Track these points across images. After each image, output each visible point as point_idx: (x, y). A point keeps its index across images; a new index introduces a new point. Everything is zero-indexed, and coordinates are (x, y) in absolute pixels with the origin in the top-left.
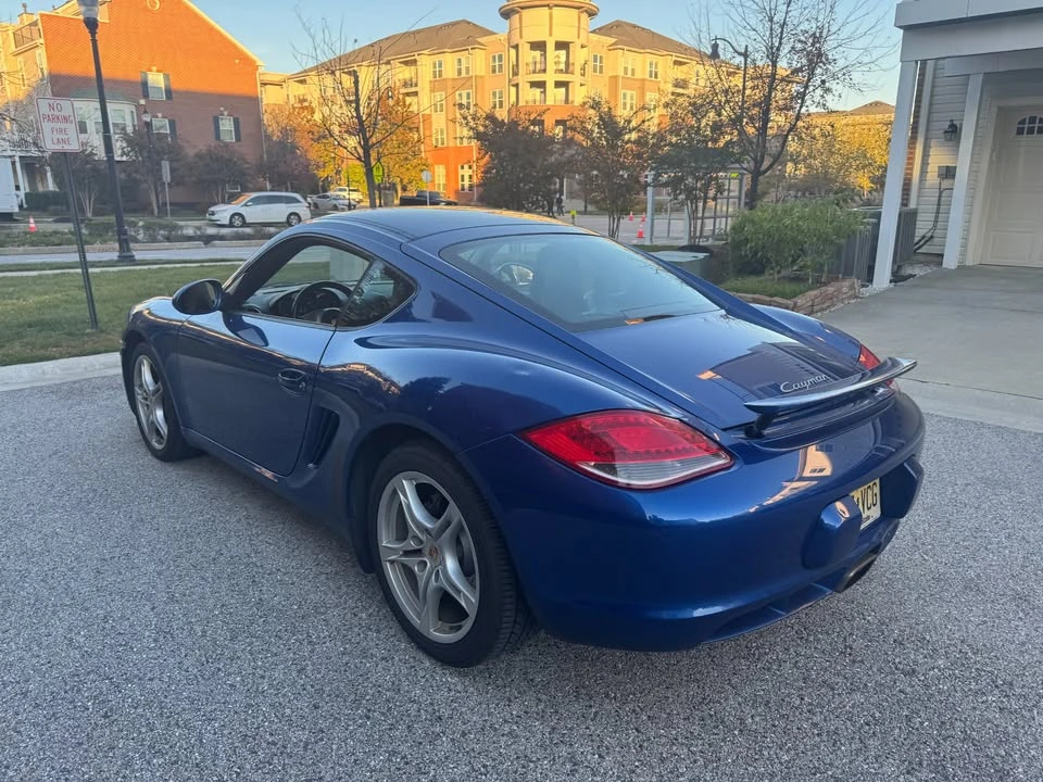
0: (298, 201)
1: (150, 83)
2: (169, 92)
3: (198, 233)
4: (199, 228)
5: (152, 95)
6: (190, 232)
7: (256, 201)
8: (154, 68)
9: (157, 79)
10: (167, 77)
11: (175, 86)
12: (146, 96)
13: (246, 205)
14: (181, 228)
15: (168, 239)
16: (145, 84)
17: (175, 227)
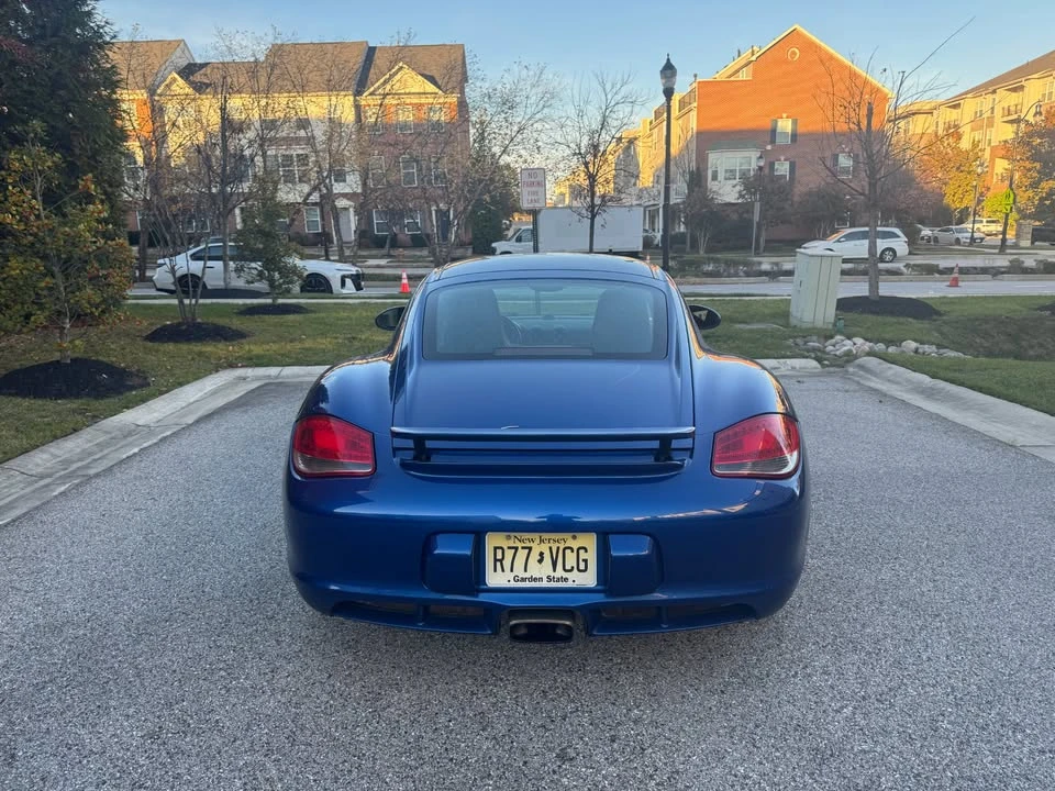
0: (898, 237)
1: (779, 130)
2: (794, 136)
3: (775, 268)
4: (777, 264)
5: (779, 141)
6: (766, 267)
7: (849, 237)
8: (784, 115)
9: (785, 125)
10: (795, 123)
11: (801, 130)
12: (773, 142)
13: (838, 241)
14: (760, 263)
15: (748, 275)
16: (774, 131)
17: (752, 264)
